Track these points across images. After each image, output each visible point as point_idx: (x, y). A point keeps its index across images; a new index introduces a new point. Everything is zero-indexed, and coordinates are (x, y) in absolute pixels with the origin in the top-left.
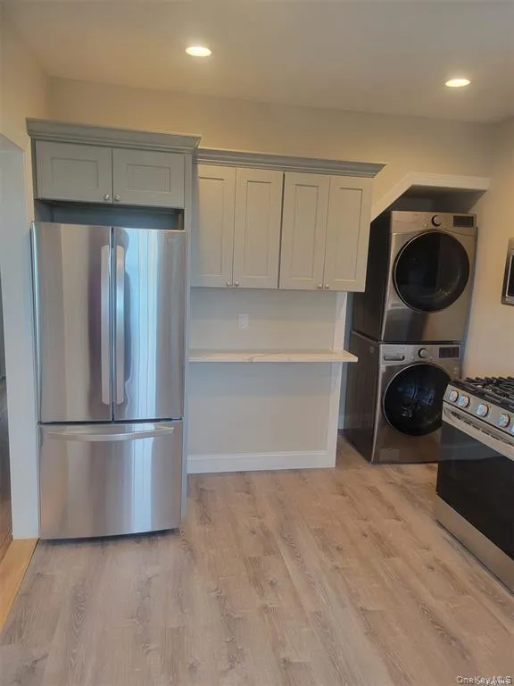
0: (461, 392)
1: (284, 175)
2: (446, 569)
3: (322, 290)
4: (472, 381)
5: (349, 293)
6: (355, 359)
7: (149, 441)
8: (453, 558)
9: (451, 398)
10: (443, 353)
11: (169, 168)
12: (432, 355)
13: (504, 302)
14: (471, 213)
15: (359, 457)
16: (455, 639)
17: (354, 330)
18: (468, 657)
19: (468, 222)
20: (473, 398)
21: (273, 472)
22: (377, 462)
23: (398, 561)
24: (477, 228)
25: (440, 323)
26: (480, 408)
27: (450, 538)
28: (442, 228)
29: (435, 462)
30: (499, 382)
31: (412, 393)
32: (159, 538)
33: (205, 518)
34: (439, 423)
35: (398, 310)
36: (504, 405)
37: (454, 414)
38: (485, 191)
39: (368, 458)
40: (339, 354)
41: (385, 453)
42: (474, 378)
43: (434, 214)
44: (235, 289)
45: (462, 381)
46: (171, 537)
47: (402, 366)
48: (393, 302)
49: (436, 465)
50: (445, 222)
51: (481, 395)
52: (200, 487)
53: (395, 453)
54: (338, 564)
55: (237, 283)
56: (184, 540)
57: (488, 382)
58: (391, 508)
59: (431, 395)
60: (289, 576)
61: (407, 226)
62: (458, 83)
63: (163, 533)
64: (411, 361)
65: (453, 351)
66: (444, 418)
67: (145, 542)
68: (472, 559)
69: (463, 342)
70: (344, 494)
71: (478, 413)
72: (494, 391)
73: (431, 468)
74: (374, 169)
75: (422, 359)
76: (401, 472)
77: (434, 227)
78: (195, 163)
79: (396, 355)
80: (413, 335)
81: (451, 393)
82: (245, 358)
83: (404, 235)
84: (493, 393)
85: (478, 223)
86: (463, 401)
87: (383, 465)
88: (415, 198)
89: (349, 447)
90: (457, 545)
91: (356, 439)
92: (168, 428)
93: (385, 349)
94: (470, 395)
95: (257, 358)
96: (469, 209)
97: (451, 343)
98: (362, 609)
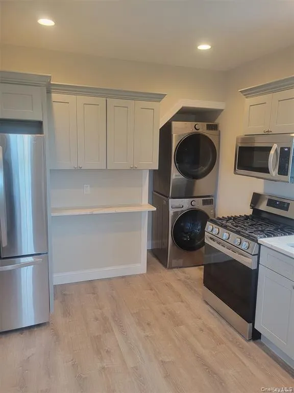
0: (214, 226)
1: (106, 101)
2: (210, 329)
3: (134, 169)
4: (220, 219)
5: (150, 170)
6: (155, 209)
7: (30, 268)
8: (214, 323)
9: (209, 230)
10: (205, 203)
11: (32, 95)
12: (198, 204)
13: (235, 173)
14: (216, 122)
15: (160, 266)
16: (216, 374)
17: (155, 191)
18: (223, 384)
19: (214, 127)
20: (221, 229)
21: (110, 279)
22: (171, 268)
23: (183, 328)
24: (219, 131)
25: (202, 186)
26: (225, 234)
27: (212, 311)
28: (200, 131)
29: (202, 265)
30: (235, 218)
31: (188, 226)
32: (36, 329)
33: (66, 313)
34: (204, 243)
35: (178, 179)
36: (238, 232)
37: (211, 238)
38: (223, 110)
39: (165, 266)
40: (146, 207)
41: (174, 263)
42: (221, 217)
43: (196, 123)
44: (79, 170)
45: (214, 219)
46: (43, 328)
47: (182, 211)
48: (175, 175)
49: (203, 267)
50: (202, 128)
51: (225, 227)
52: (63, 293)
53: (181, 262)
54: (148, 334)
55: (80, 166)
56: (52, 329)
57: (229, 218)
58: (179, 295)
59: (199, 227)
60: (118, 345)
61: (181, 130)
62: (204, 47)
63: (38, 325)
64: (187, 208)
65: (209, 201)
66: (206, 241)
67: (27, 332)
68: (224, 322)
69: (215, 196)
70: (151, 290)
71: (224, 238)
72: (232, 224)
73: (200, 269)
74: (160, 97)
75: (193, 207)
76: (184, 272)
77: (196, 131)
78: (49, 92)
79: (178, 205)
80: (188, 193)
81: (209, 226)
82: (88, 212)
83: (179, 136)
84: (231, 226)
85: (220, 128)
86: (216, 231)
87: (174, 269)
88: (185, 114)
89: (155, 260)
90: (216, 314)
91: (158, 255)
92: (39, 259)
93: (172, 202)
94: (219, 227)
95: (96, 211)
96: (215, 120)
97: (209, 196)
98: (162, 361)
